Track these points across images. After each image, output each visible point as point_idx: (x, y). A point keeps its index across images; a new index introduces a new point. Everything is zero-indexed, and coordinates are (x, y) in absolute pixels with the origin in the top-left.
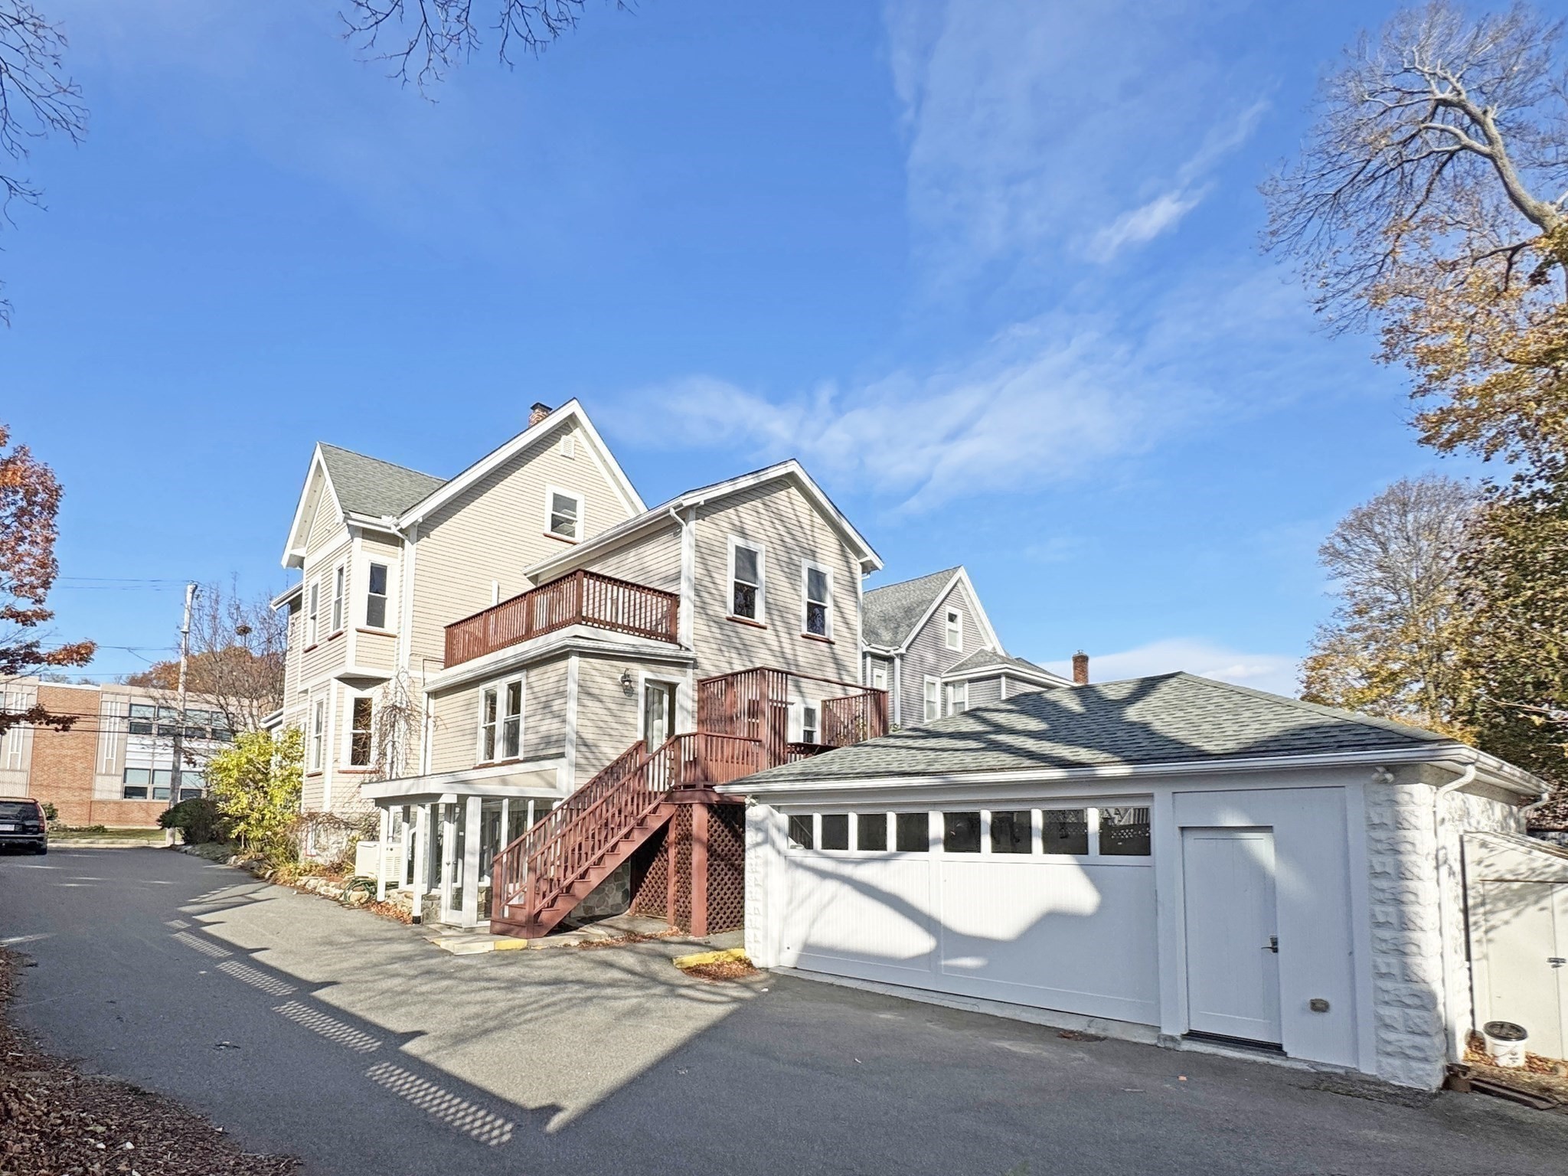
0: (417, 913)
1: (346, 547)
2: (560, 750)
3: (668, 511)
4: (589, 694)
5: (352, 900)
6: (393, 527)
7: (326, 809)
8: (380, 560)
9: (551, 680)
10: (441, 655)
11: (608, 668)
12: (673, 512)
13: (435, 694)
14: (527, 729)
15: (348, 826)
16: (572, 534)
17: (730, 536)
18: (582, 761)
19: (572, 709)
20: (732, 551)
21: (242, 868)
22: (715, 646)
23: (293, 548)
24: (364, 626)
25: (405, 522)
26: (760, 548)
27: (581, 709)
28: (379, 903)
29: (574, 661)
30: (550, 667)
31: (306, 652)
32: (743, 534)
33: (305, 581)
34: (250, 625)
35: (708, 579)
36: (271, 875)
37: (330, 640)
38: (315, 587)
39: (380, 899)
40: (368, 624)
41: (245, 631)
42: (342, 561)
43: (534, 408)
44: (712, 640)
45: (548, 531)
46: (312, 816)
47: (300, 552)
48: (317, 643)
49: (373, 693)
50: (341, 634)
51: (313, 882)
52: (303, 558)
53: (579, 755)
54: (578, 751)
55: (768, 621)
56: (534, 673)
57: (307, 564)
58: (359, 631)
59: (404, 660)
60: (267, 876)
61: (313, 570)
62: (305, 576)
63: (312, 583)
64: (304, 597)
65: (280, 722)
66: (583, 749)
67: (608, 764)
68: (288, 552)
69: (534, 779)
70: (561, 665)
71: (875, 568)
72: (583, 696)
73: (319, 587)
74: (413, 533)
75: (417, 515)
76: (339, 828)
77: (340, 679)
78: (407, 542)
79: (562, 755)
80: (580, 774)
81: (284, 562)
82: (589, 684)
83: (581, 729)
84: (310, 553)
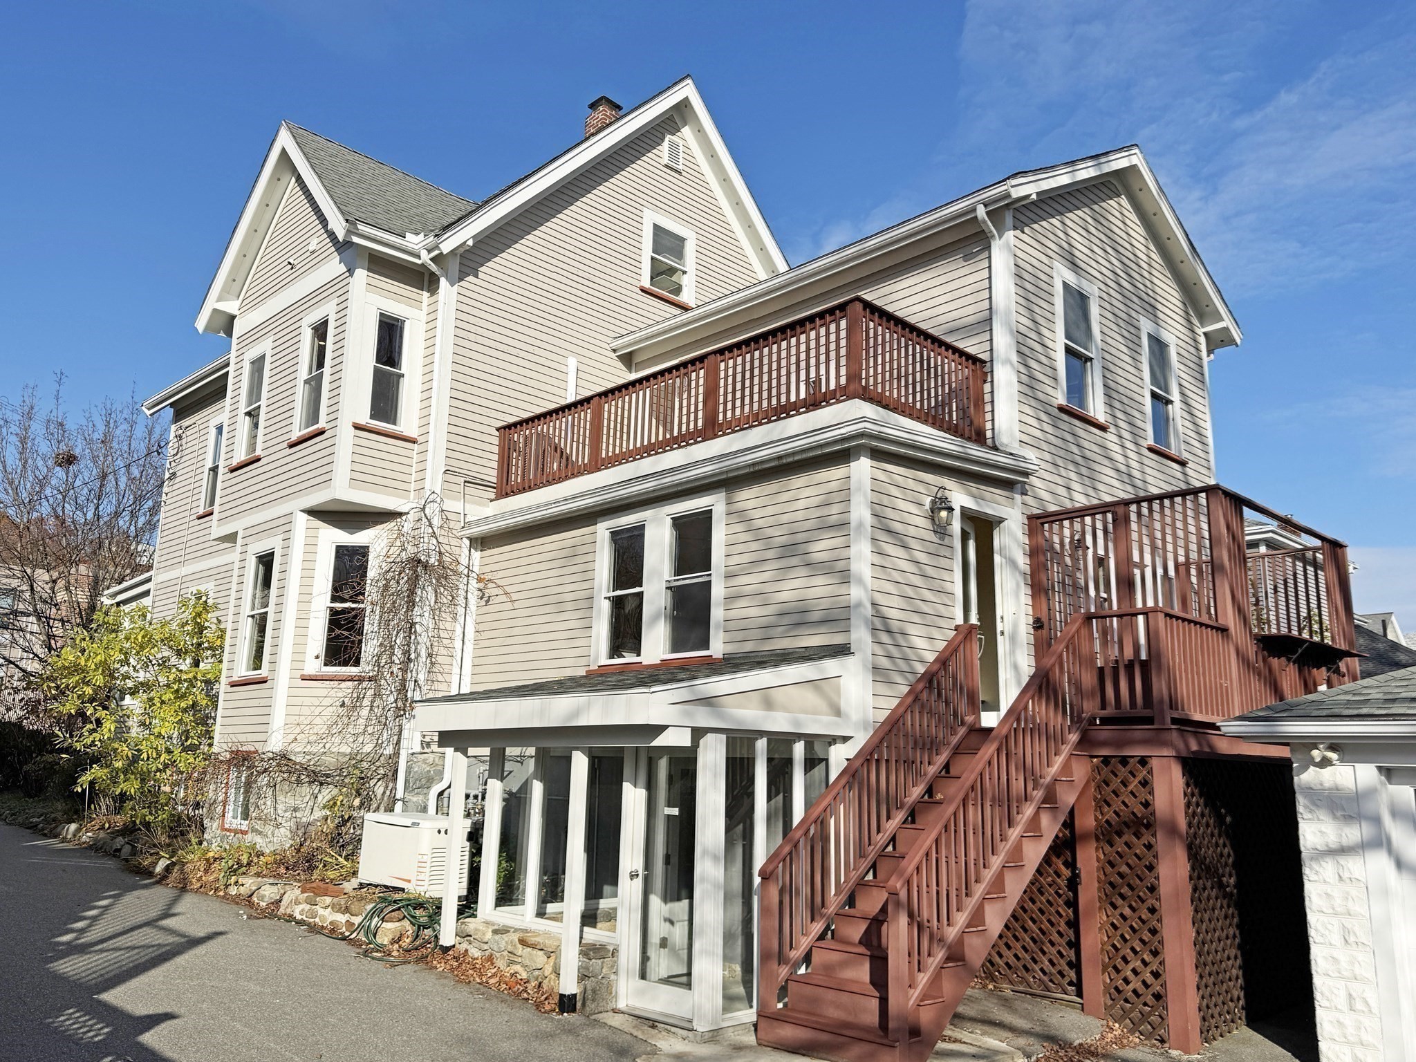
0: (569, 985)
1: (336, 287)
2: (838, 639)
3: (974, 210)
4: (890, 532)
5: (383, 939)
6: (424, 254)
7: (275, 744)
8: (395, 309)
9: (801, 504)
10: (492, 476)
11: (911, 484)
12: (981, 212)
13: (482, 542)
14: (730, 599)
15: (318, 778)
16: (678, 290)
17: (1056, 264)
18: (885, 662)
19: (862, 557)
20: (1059, 289)
21: (96, 848)
22: (1048, 457)
23: (219, 300)
24: (365, 418)
25: (449, 244)
26: (1092, 290)
27: (878, 559)
28: (446, 950)
29: (862, 468)
30: (799, 481)
31: (232, 471)
32: (1074, 266)
33: (233, 354)
34: (77, 452)
35: (1033, 335)
36: (168, 869)
37: (292, 446)
38: (258, 364)
39: (447, 939)
40: (372, 417)
41: (69, 460)
42: (328, 309)
43: (593, 106)
44: (1044, 446)
45: (646, 283)
46: (241, 759)
47: (231, 307)
48: (258, 452)
49: (372, 538)
50: (322, 432)
51: (269, 892)
52: (233, 317)
53: (879, 650)
54: (878, 642)
55: (1110, 419)
56: (748, 497)
57: (239, 328)
58: (357, 427)
59: (434, 481)
60: (159, 868)
61: (256, 333)
62: (234, 347)
63: (253, 353)
64: (231, 381)
65: (147, 593)
66: (885, 638)
67: (921, 669)
68: (211, 304)
69: (809, 697)
70: (834, 474)
71: (1232, 342)
72: (882, 536)
73: (268, 360)
74: (454, 266)
75: (464, 235)
76: (298, 782)
77: (313, 512)
78: (443, 281)
79: (842, 650)
80: (882, 688)
81: (201, 324)
82: (889, 513)
83: (880, 599)
84: (247, 307)
